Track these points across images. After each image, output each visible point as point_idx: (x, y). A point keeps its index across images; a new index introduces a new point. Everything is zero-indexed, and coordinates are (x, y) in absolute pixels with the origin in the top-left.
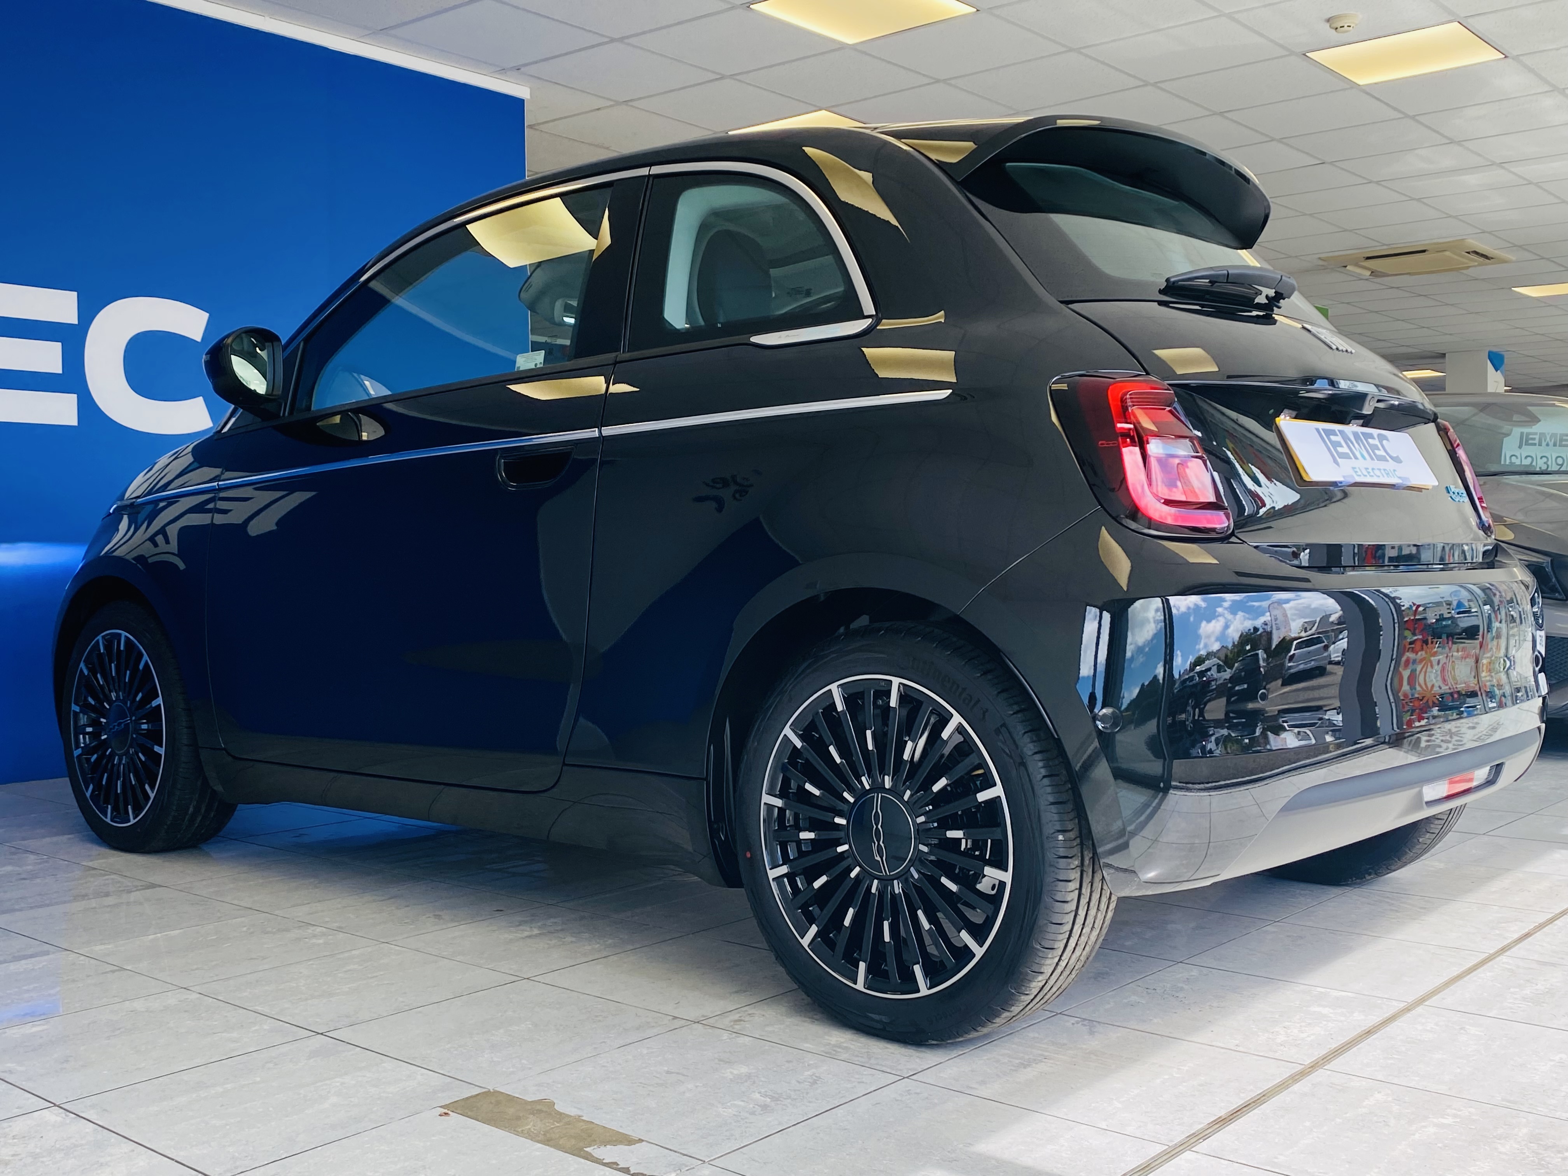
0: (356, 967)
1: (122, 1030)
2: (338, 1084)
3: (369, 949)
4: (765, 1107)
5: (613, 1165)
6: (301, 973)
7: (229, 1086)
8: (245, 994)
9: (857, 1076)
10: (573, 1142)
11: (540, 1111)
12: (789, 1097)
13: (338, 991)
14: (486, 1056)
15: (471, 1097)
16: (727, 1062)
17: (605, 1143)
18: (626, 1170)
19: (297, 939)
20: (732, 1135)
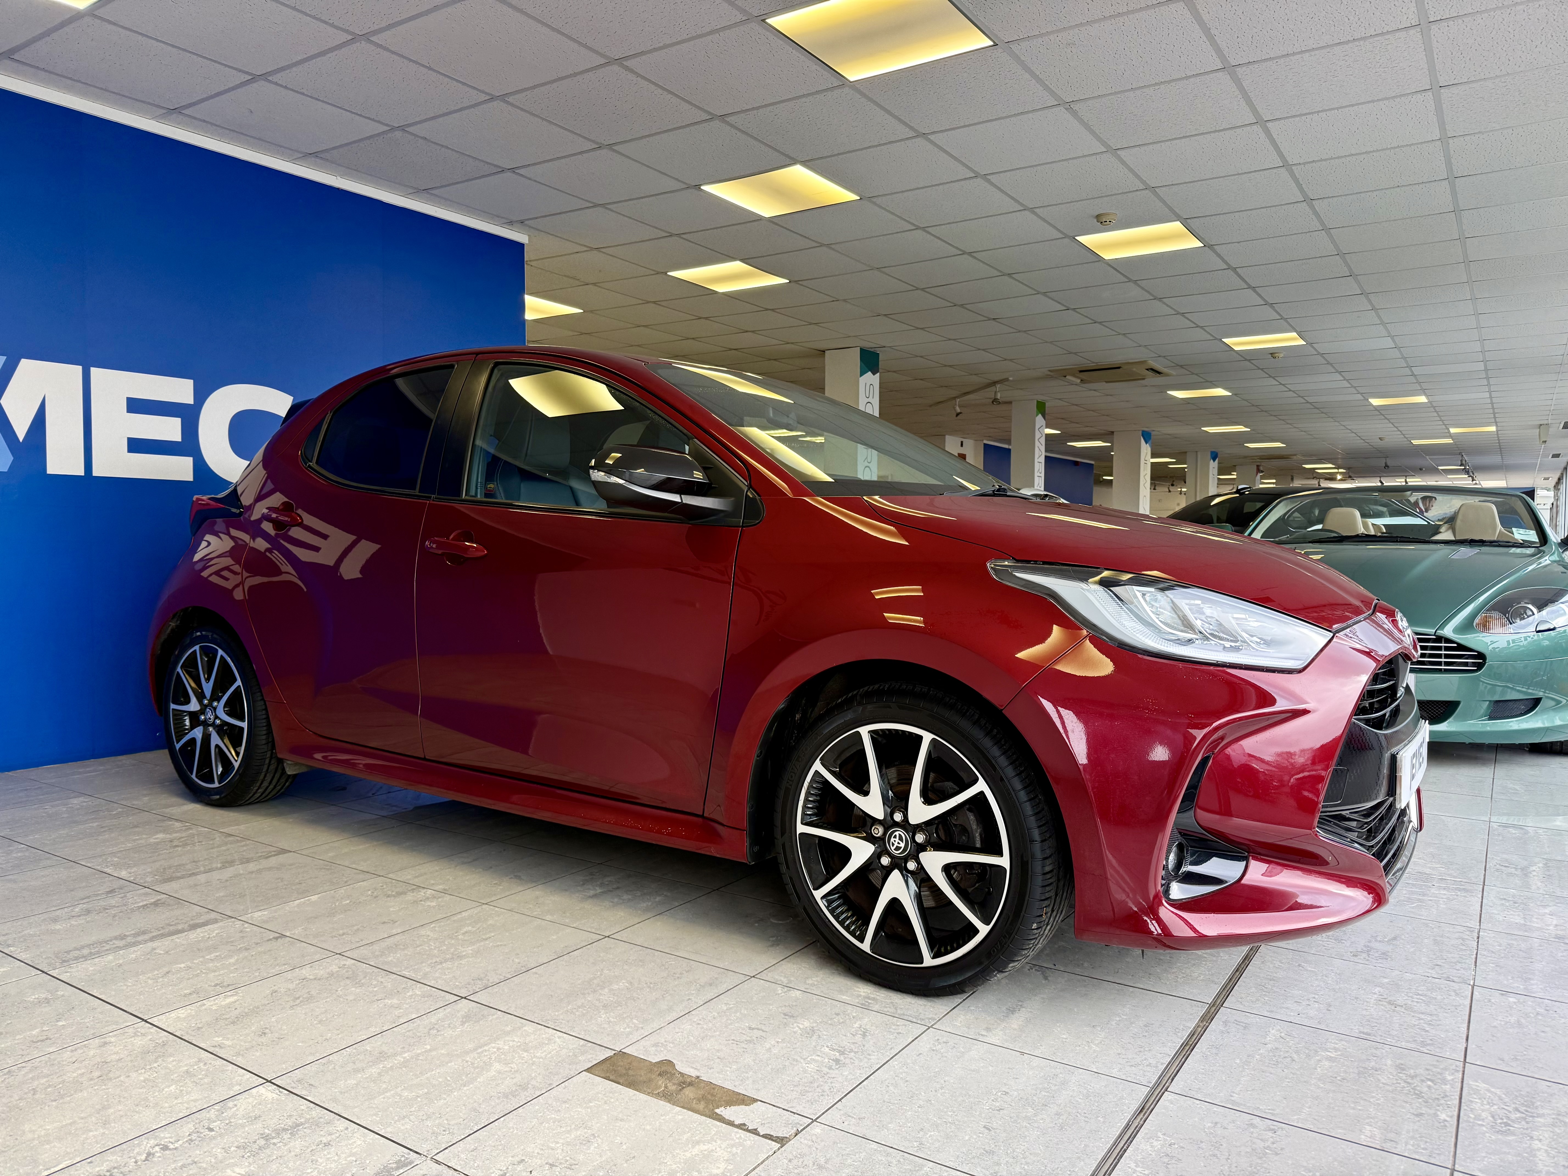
1: (301, 999)
2: (495, 1050)
3: (476, 911)
4: (837, 1061)
5: (742, 1127)
6: (428, 936)
7: (406, 1055)
8: (390, 959)
9: (894, 1027)
10: (703, 1104)
11: (666, 1072)
12: (851, 1051)
13: (464, 953)
14: (603, 1016)
15: (606, 1059)
16: (791, 1016)
17: (729, 1104)
18: (755, 1132)
19: (414, 901)
20: (824, 1091)
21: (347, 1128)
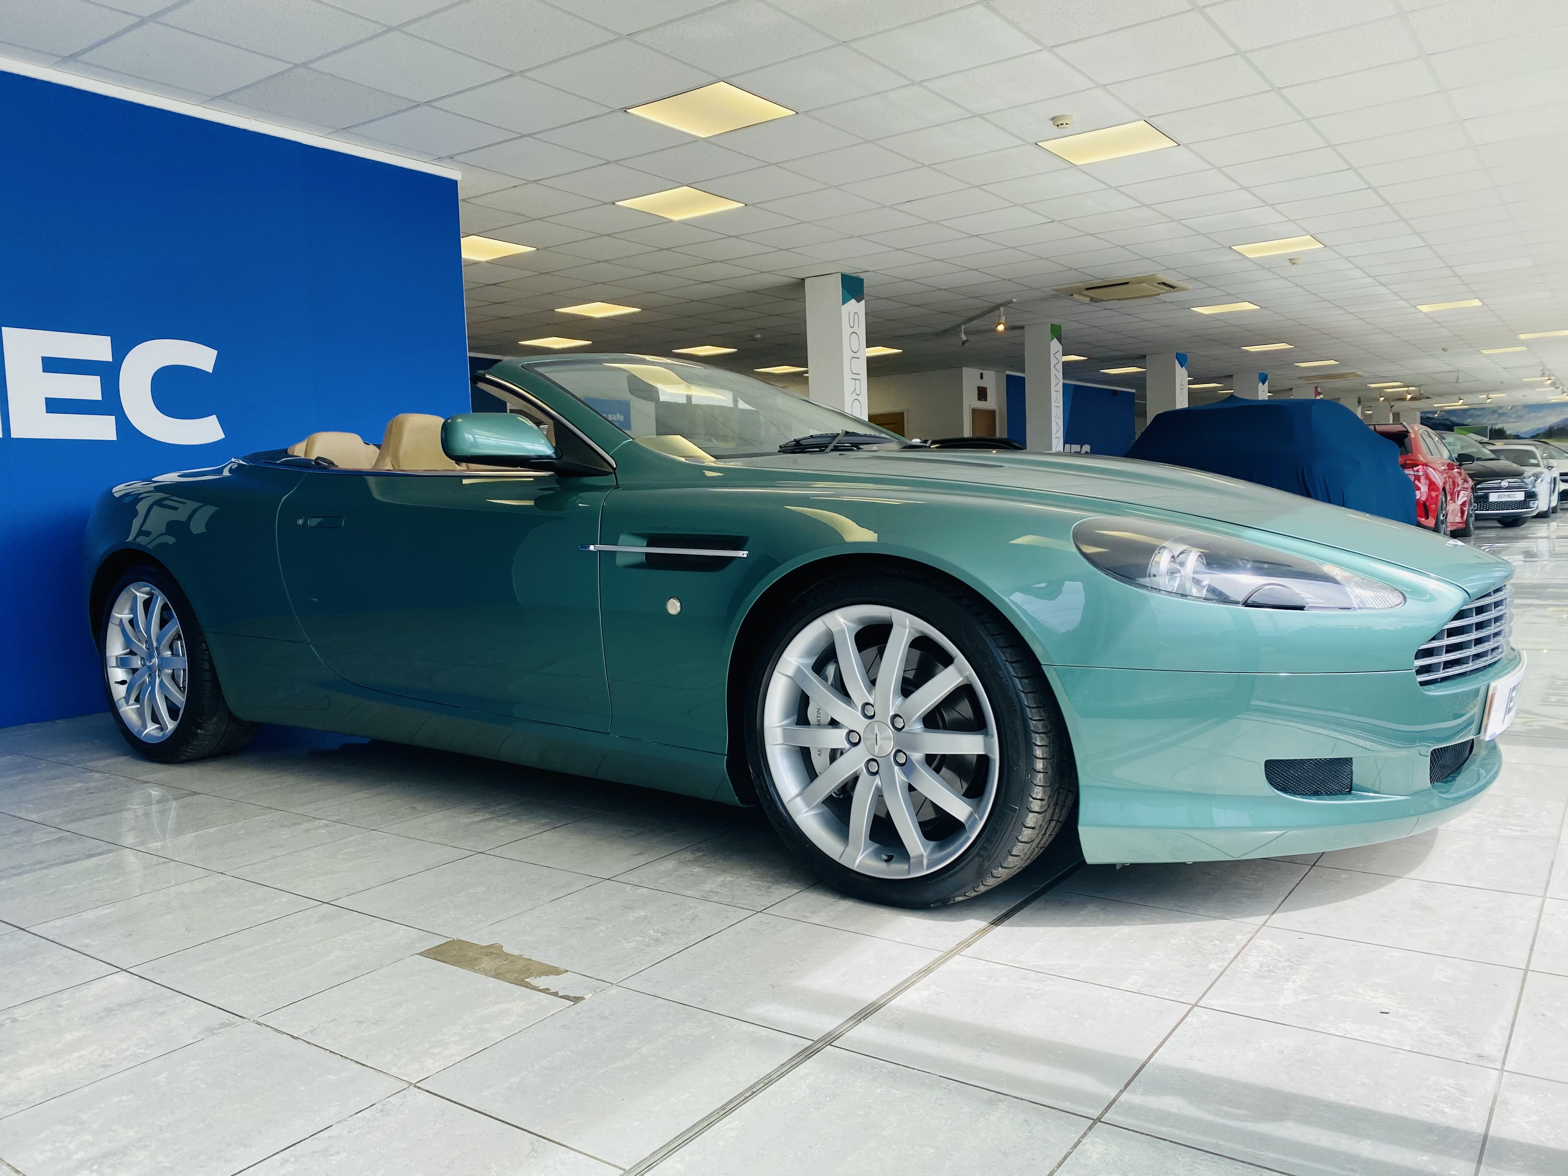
0: (352, 849)
1: (173, 908)
2: (340, 941)
3: (361, 836)
4: (657, 940)
5: (546, 991)
6: (310, 856)
7: (257, 947)
8: (268, 875)
9: (724, 913)
10: (516, 975)
11: (492, 953)
12: (675, 932)
13: (339, 869)
14: (451, 913)
15: (441, 945)
16: (629, 908)
17: (541, 974)
18: (556, 994)
19: (308, 830)
20: (633, 963)
21: (184, 1002)
